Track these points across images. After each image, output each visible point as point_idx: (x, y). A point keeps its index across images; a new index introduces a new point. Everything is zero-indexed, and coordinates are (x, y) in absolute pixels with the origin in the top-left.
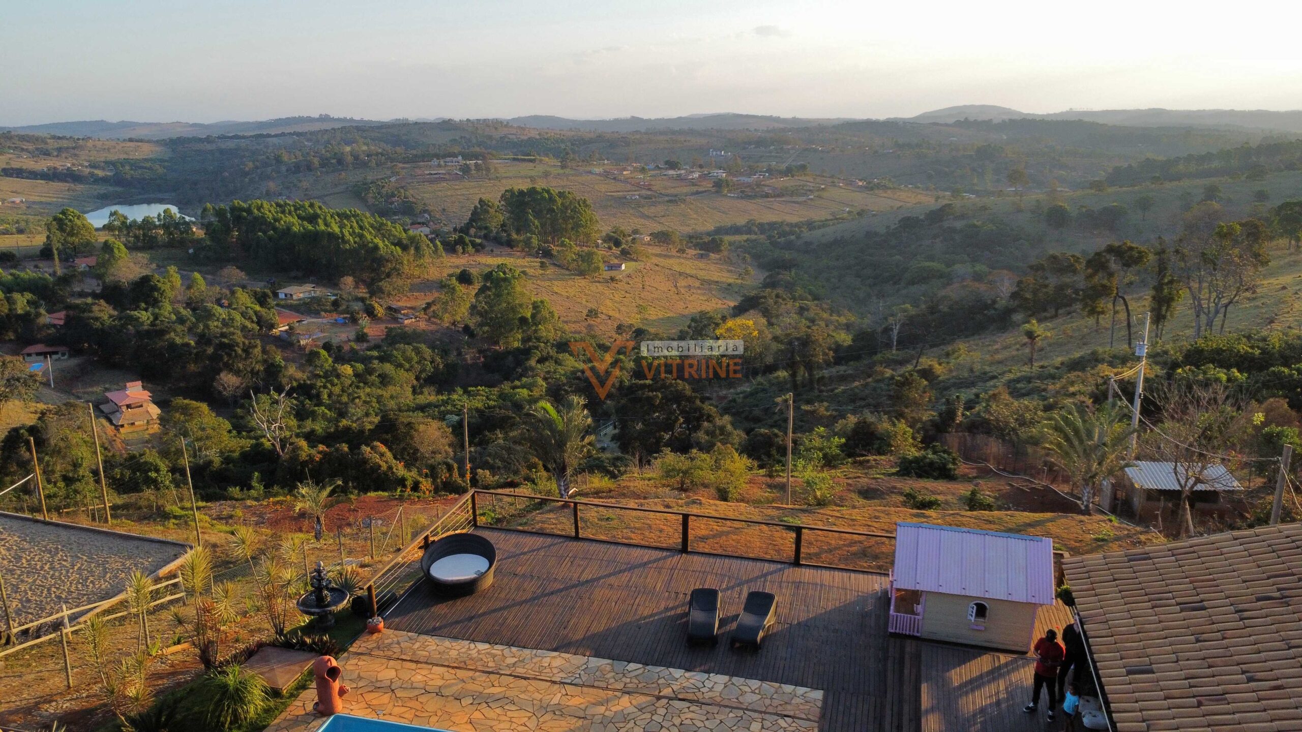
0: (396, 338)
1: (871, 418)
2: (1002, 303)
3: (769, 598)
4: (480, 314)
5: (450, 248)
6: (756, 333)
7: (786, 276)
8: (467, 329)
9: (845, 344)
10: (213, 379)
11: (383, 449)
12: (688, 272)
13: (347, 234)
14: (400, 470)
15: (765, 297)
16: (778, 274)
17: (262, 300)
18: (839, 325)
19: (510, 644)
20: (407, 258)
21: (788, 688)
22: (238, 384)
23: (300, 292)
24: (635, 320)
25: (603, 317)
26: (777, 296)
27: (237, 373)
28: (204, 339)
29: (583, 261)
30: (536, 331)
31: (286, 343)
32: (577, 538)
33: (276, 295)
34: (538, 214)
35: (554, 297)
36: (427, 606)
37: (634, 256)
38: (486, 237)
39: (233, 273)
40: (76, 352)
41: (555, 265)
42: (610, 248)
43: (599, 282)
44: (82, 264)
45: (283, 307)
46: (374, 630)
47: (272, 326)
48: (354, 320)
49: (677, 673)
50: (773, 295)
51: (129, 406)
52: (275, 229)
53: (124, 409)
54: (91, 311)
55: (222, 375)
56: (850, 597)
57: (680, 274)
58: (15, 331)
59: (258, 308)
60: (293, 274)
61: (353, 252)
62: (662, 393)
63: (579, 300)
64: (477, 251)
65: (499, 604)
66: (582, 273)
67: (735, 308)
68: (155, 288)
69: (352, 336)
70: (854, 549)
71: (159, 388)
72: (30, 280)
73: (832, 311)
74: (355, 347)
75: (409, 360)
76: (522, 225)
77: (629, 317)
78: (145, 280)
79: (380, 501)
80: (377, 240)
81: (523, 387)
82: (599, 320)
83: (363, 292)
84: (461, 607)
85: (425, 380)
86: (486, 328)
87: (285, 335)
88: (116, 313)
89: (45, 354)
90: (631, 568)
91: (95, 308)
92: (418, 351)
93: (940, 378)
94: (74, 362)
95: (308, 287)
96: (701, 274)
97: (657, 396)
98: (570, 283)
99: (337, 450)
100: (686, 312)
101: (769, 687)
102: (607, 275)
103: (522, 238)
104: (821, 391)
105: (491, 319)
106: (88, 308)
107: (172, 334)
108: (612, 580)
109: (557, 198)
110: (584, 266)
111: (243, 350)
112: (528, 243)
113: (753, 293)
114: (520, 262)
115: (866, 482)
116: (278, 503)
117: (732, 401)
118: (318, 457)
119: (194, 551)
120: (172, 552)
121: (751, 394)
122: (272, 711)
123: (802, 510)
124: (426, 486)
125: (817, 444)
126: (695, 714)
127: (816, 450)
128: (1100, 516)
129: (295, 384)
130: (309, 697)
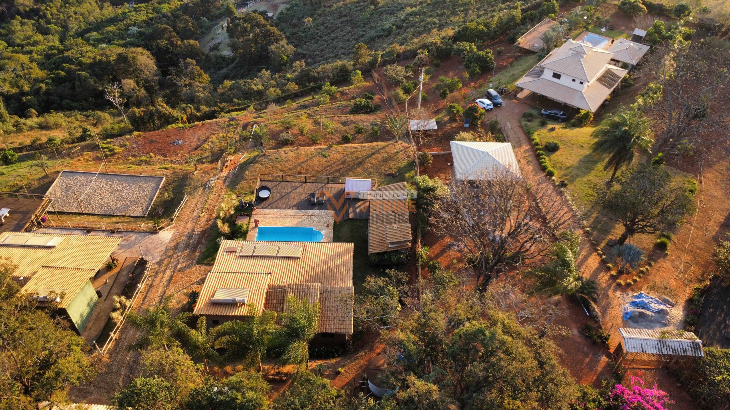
3: (324, 193)
19: (280, 209)
21: (329, 211)
32: (283, 181)
46: (255, 210)
49: (311, 211)
79: (174, 129)
84: (268, 202)
90: (298, 187)
101: (326, 211)
108: (295, 191)
115: (344, 118)
116: (138, 136)
117: (282, 13)
118: (142, 114)
119: (164, 179)
120: (157, 180)
121: (290, 8)
122: (247, 228)
123: (327, 149)
124: (185, 118)
125: (327, 88)
126: (315, 218)
127: (327, 92)
128: (400, 142)
129: (27, 9)
130: (252, 224)
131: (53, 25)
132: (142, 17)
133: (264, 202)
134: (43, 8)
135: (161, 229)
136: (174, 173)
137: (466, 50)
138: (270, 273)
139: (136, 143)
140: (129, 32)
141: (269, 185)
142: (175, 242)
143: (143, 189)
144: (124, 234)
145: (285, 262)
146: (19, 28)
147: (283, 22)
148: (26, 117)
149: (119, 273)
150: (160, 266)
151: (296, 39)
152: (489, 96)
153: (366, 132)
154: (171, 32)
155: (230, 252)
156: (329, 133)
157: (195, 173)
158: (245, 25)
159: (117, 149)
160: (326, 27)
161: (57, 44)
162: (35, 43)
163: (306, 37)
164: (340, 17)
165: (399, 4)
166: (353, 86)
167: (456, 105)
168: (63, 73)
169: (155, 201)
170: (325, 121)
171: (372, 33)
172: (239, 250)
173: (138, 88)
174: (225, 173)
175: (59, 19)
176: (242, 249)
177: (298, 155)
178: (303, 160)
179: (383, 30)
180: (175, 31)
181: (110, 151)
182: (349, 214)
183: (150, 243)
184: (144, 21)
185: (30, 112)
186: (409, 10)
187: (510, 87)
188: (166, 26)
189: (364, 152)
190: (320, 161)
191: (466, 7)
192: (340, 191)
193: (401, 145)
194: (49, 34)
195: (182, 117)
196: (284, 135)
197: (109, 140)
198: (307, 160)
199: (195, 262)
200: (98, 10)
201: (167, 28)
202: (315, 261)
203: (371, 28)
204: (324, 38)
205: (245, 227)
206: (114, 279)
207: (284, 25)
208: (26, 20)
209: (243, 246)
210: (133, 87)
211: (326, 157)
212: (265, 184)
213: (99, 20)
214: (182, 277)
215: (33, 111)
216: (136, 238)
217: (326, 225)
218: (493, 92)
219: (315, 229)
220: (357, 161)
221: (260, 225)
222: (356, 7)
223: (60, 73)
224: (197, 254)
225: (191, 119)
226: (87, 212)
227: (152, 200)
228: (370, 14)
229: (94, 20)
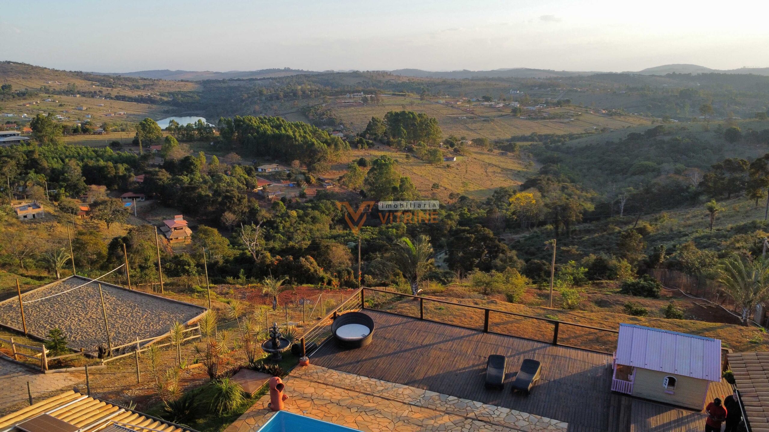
0: (322, 196)
1: (605, 256)
2: (693, 188)
3: (537, 364)
4: (370, 184)
5: (355, 145)
6: (534, 202)
7: (554, 167)
8: (362, 192)
9: (590, 210)
10: (221, 215)
11: (312, 260)
12: (494, 163)
13: (297, 136)
14: (321, 272)
15: (540, 180)
16: (550, 166)
17: (249, 172)
18: (587, 198)
19: (380, 379)
20: (330, 151)
21: (546, 420)
22: (234, 219)
23: (270, 168)
24: (460, 191)
25: (442, 188)
26: (548, 179)
27: (234, 212)
28: (217, 193)
29: (431, 155)
30: (402, 195)
31: (261, 196)
32: (421, 319)
33: (257, 169)
34: (406, 127)
35: (414, 176)
36: (333, 352)
37: (462, 153)
38: (375, 139)
39: (234, 157)
40: (148, 198)
41: (414, 156)
42: (447, 148)
43: (440, 168)
44: (154, 149)
45: (260, 176)
46: (304, 364)
47: (254, 187)
48: (299, 185)
49: (478, 404)
50: (546, 179)
51: (175, 229)
52: (258, 132)
53: (173, 230)
54: (157, 175)
55: (226, 213)
56: (588, 367)
57: (489, 164)
58: (118, 185)
59: (247, 176)
60: (267, 158)
61: (300, 146)
62: (475, 235)
63: (428, 178)
64: (370, 147)
65: (374, 355)
66: (430, 162)
67: (522, 185)
68: (192, 164)
69: (297, 194)
70: (591, 337)
71: (192, 219)
72: (126, 157)
73: (582, 189)
74: (299, 201)
75: (329, 209)
76: (396, 133)
77: (457, 189)
78: (187, 159)
79: (309, 289)
80: (313, 140)
81: (393, 227)
82: (439, 190)
83: (304, 169)
84: (352, 355)
85: (337, 221)
86: (373, 193)
87: (261, 193)
88: (171, 177)
89: (132, 198)
90: (453, 339)
91: (160, 174)
92: (333, 204)
93: (651, 234)
94: (148, 203)
95: (274, 165)
96: (502, 165)
97: (472, 237)
98: (423, 168)
99: (287, 259)
100: (492, 187)
101: (534, 418)
102: (445, 163)
103: (396, 140)
104: (573, 238)
105: (376, 187)
106: (156, 173)
107: (200, 189)
108: (442, 346)
109: (417, 118)
110: (432, 158)
111: (238, 200)
112: (399, 143)
113: (533, 177)
114: (394, 154)
118: (276, 262)
119: (207, 312)
120: (195, 311)
122: (241, 408)
127: (569, 274)
129: (265, 220)
130: (266, 399)
139: (243, 294)
141: (377, 317)
158: (468, 235)
166: (615, 281)
184: (366, 240)
192: (597, 369)
193: (757, 333)
200: (328, 229)
205: (236, 404)
208: (258, 228)
221: (286, 408)
229: (319, 235)
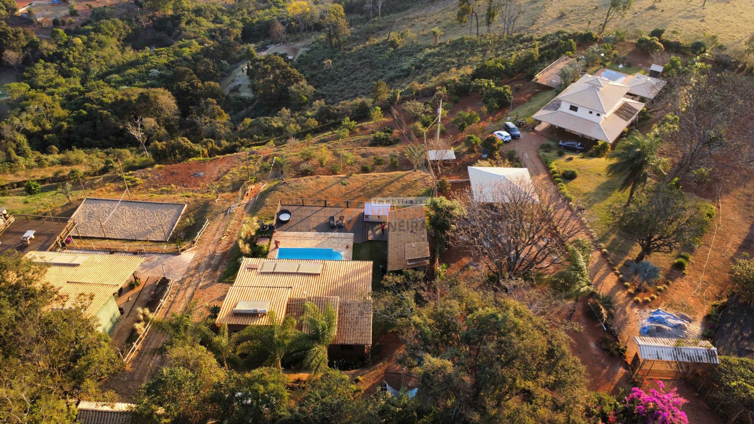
3: (344, 216)
6: (308, 10)
10: (1, 55)
19: (300, 231)
21: (348, 234)
22: (17, 56)
31: (30, 21)
32: (303, 206)
46: (276, 232)
47: (15, 10)
49: (330, 233)
55: (6, 52)
65: (295, 223)
74: (73, 21)
75: (111, 30)
81: (185, 46)
87: (26, 16)
92: (114, 23)
101: (345, 234)
108: (314, 214)
115: (363, 151)
116: (160, 168)
117: (301, 56)
118: (164, 147)
119: (186, 206)
120: (179, 207)
121: (310, 51)
122: (268, 249)
123: (346, 178)
124: (206, 152)
125: (346, 123)
126: (335, 240)
127: (346, 126)
128: (418, 171)
129: (51, 53)
130: (273, 246)
131: (75, 68)
132: (163, 60)
133: (285, 226)
134: (66, 52)
135: (182, 250)
136: (196, 201)
137: (484, 86)
138: (291, 287)
139: (157, 175)
140: (150, 75)
141: (290, 209)
142: (196, 263)
143: (165, 216)
144: (146, 255)
145: (305, 278)
146: (42, 71)
147: (303, 64)
148: (48, 153)
149: (141, 291)
150: (181, 284)
151: (316, 81)
152: (507, 129)
153: (385, 163)
154: (191, 74)
155: (250, 269)
156: (348, 165)
157: (216, 200)
158: (265, 66)
159: (139, 180)
160: (345, 69)
161: (79, 86)
162: (57, 85)
163: (325, 79)
164: (360, 59)
165: (418, 46)
166: (372, 122)
167: (474, 136)
168: (84, 112)
169: (177, 227)
170: (345, 153)
171: (392, 73)
172: (260, 267)
173: (158, 127)
174: (246, 200)
175: (81, 62)
176: (263, 266)
177: (318, 183)
178: (323, 188)
179: (403, 71)
180: (195, 73)
181: (132, 182)
182: (368, 236)
183: (172, 264)
184: (165, 64)
185: (51, 149)
186: (428, 51)
187: (528, 121)
188: (187, 69)
189: (383, 181)
190: (339, 188)
191: (485, 48)
192: (360, 214)
193: (419, 174)
194: (70, 77)
195: (203, 151)
196: (305, 166)
197: (131, 172)
198: (327, 188)
199: (216, 281)
200: (119, 53)
201: (188, 71)
202: (335, 278)
203: (390, 69)
204: (344, 79)
205: (266, 248)
206: (136, 297)
207: (304, 67)
208: (49, 64)
209: (263, 263)
210: (153, 125)
211: (345, 185)
212: (286, 208)
213: (121, 64)
214: (203, 294)
215: (55, 147)
216: (159, 259)
217: (345, 246)
218: (511, 125)
219: (334, 250)
220: (376, 189)
221: (280, 246)
222: (376, 49)
223: (81, 112)
224: (219, 273)
225: (212, 153)
226: (110, 237)
227: (174, 226)
228: (389, 56)
229: (115, 64)
